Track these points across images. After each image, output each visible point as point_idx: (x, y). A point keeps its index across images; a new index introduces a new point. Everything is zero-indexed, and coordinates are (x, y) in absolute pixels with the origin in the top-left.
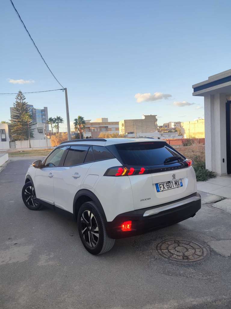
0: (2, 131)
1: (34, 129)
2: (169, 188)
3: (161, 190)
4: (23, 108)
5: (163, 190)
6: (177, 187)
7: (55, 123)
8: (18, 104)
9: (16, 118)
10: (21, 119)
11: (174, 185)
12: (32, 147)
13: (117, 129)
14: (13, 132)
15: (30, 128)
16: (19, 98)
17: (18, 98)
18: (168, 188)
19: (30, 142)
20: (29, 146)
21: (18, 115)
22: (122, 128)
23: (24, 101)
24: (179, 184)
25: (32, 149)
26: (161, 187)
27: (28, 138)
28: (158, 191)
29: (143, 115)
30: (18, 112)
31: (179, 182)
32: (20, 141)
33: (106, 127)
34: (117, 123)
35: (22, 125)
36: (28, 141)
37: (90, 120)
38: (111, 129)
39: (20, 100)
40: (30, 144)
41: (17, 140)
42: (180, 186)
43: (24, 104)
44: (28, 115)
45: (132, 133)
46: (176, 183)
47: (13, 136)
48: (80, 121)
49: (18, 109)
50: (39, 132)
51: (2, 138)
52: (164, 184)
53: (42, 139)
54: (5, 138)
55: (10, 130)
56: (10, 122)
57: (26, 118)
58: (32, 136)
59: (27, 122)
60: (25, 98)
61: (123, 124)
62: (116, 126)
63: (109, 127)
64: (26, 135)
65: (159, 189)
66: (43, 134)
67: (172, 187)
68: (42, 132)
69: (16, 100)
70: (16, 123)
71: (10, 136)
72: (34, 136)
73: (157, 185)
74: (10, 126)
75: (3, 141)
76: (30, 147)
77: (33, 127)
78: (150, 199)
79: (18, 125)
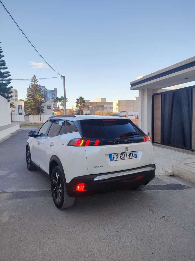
0: (19, 107)
1: (44, 106)
2: (123, 158)
3: (114, 159)
4: (36, 89)
5: (116, 159)
6: (131, 158)
7: (61, 101)
8: (33, 85)
9: (31, 97)
10: (35, 98)
11: (128, 157)
12: (42, 120)
13: (112, 108)
14: (28, 108)
15: (41, 105)
16: (34, 81)
17: (32, 81)
18: (121, 158)
19: (40, 116)
20: (39, 120)
21: (32, 94)
22: (116, 107)
23: (37, 83)
24: (133, 155)
25: (42, 121)
26: (115, 157)
27: (39, 113)
28: (111, 160)
29: (135, 97)
30: (32, 92)
31: (133, 154)
32: (33, 115)
33: (102, 106)
34: (112, 103)
35: (35, 103)
36: (39, 115)
37: (90, 100)
38: (106, 108)
39: (34, 82)
40: (40, 118)
41: (30, 114)
42: (134, 157)
43: (37, 86)
44: (39, 95)
45: (124, 112)
46: (130, 155)
47: (27, 111)
48: (81, 101)
49: (32, 89)
50: (49, 109)
51: (20, 112)
52: (117, 155)
53: (50, 114)
54: (21, 112)
55: (25, 106)
56: (26, 100)
57: (38, 97)
58: (42, 112)
59: (39, 100)
60: (38, 81)
61: (117, 104)
62: (110, 106)
63: (104, 106)
64: (38, 111)
65: (112, 159)
66: (51, 110)
67: (126, 158)
68: (51, 109)
69: (31, 82)
70: (30, 100)
71: (25, 111)
72: (44, 111)
73: (110, 155)
74: (26, 103)
75: (20, 115)
76: (41, 121)
77: (43, 104)
78: (103, 166)
79: (32, 102)
